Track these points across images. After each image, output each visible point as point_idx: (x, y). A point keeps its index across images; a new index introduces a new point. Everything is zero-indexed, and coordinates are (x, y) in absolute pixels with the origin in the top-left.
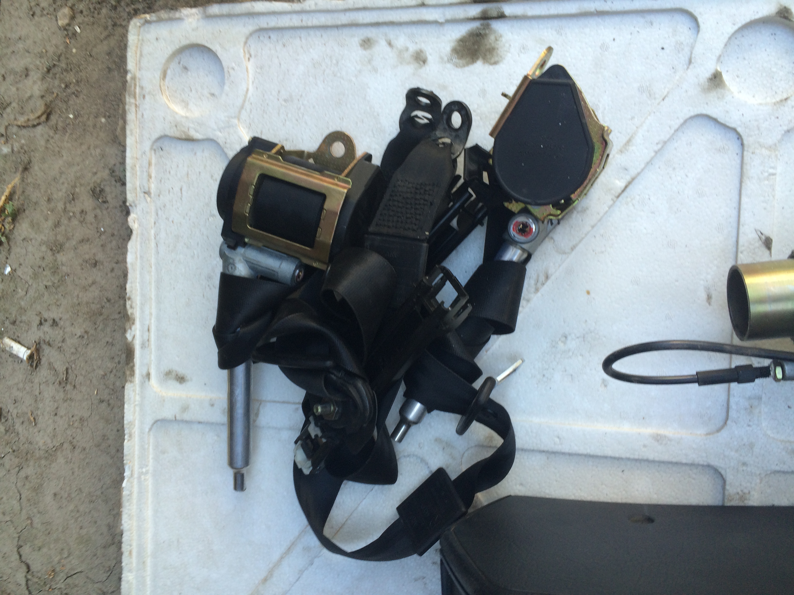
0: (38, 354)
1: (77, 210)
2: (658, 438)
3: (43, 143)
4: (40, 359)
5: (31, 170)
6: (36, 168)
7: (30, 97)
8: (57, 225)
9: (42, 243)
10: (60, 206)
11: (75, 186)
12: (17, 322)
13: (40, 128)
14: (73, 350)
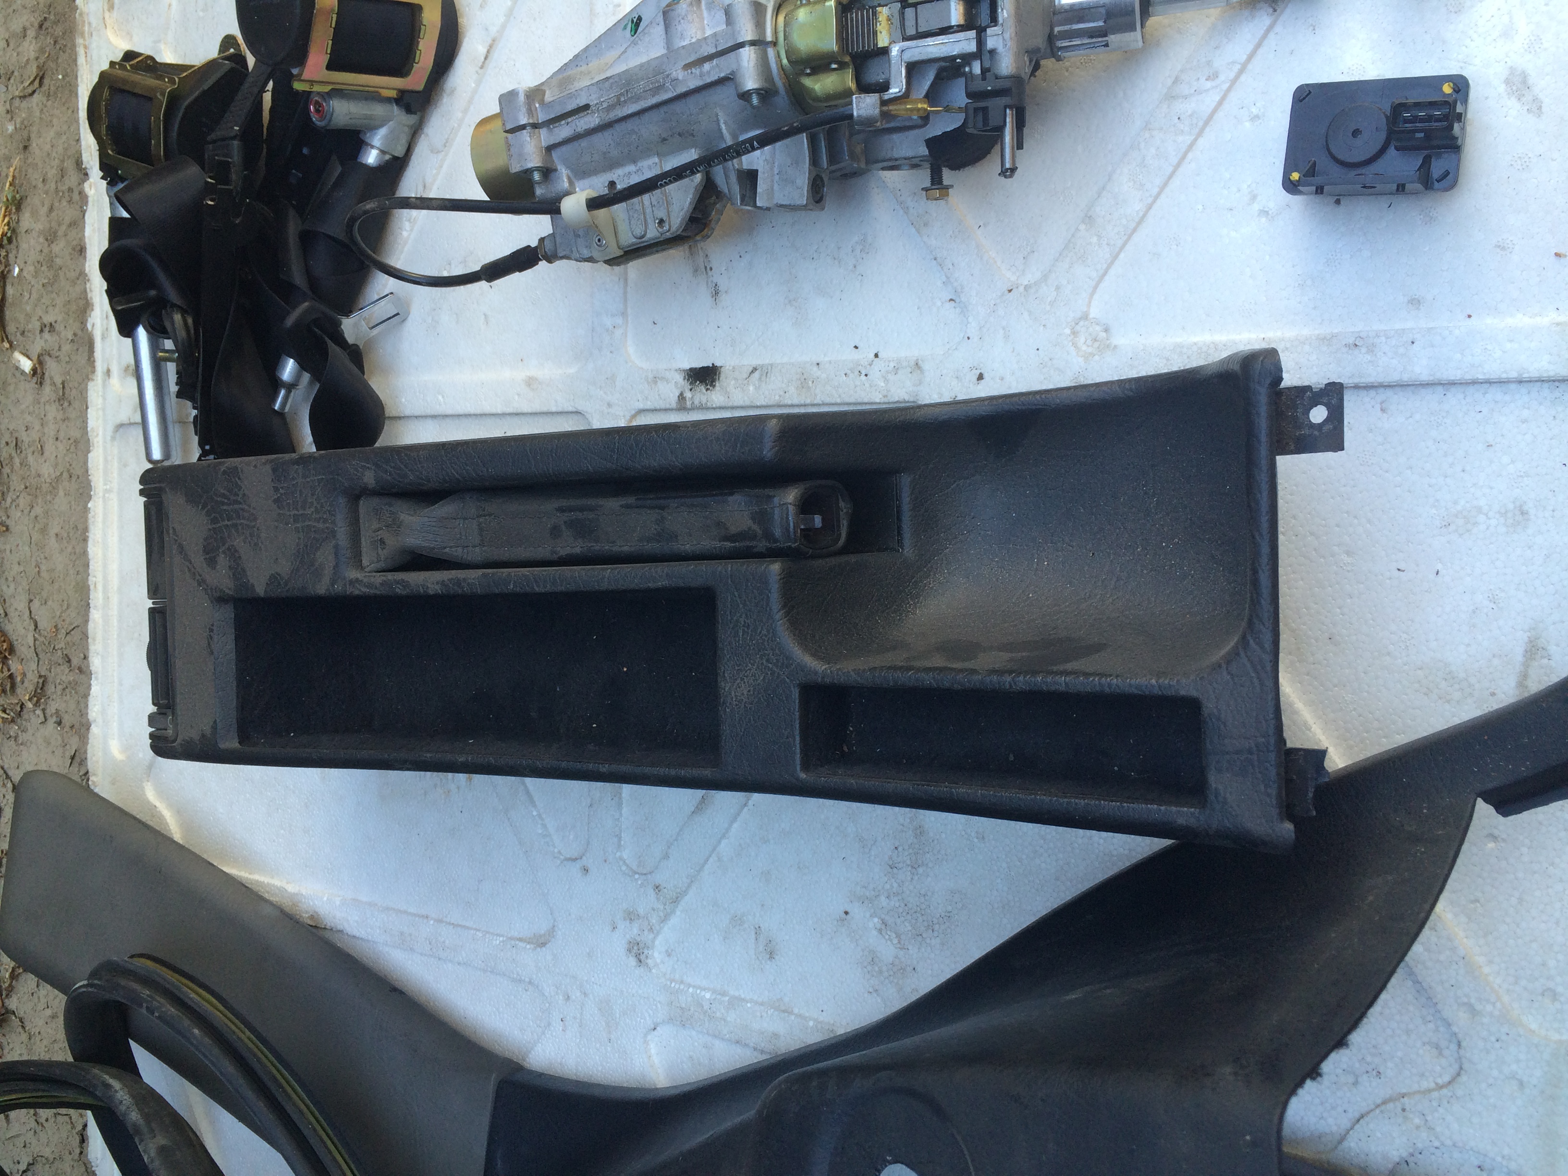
0: (42, 369)
1: (65, 188)
2: (530, 382)
3: (38, 114)
4: (44, 374)
5: (30, 148)
6: (34, 145)
7: (28, 60)
8: (51, 209)
9: (41, 233)
10: (53, 186)
11: (63, 161)
12: (26, 333)
13: (36, 95)
14: (67, 359)
